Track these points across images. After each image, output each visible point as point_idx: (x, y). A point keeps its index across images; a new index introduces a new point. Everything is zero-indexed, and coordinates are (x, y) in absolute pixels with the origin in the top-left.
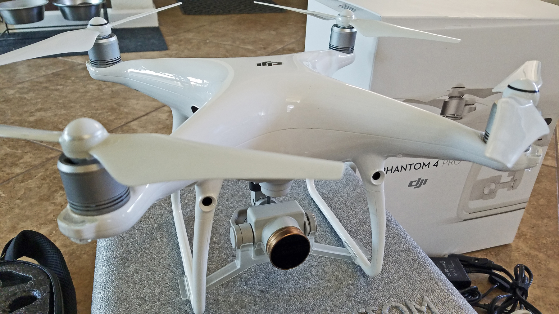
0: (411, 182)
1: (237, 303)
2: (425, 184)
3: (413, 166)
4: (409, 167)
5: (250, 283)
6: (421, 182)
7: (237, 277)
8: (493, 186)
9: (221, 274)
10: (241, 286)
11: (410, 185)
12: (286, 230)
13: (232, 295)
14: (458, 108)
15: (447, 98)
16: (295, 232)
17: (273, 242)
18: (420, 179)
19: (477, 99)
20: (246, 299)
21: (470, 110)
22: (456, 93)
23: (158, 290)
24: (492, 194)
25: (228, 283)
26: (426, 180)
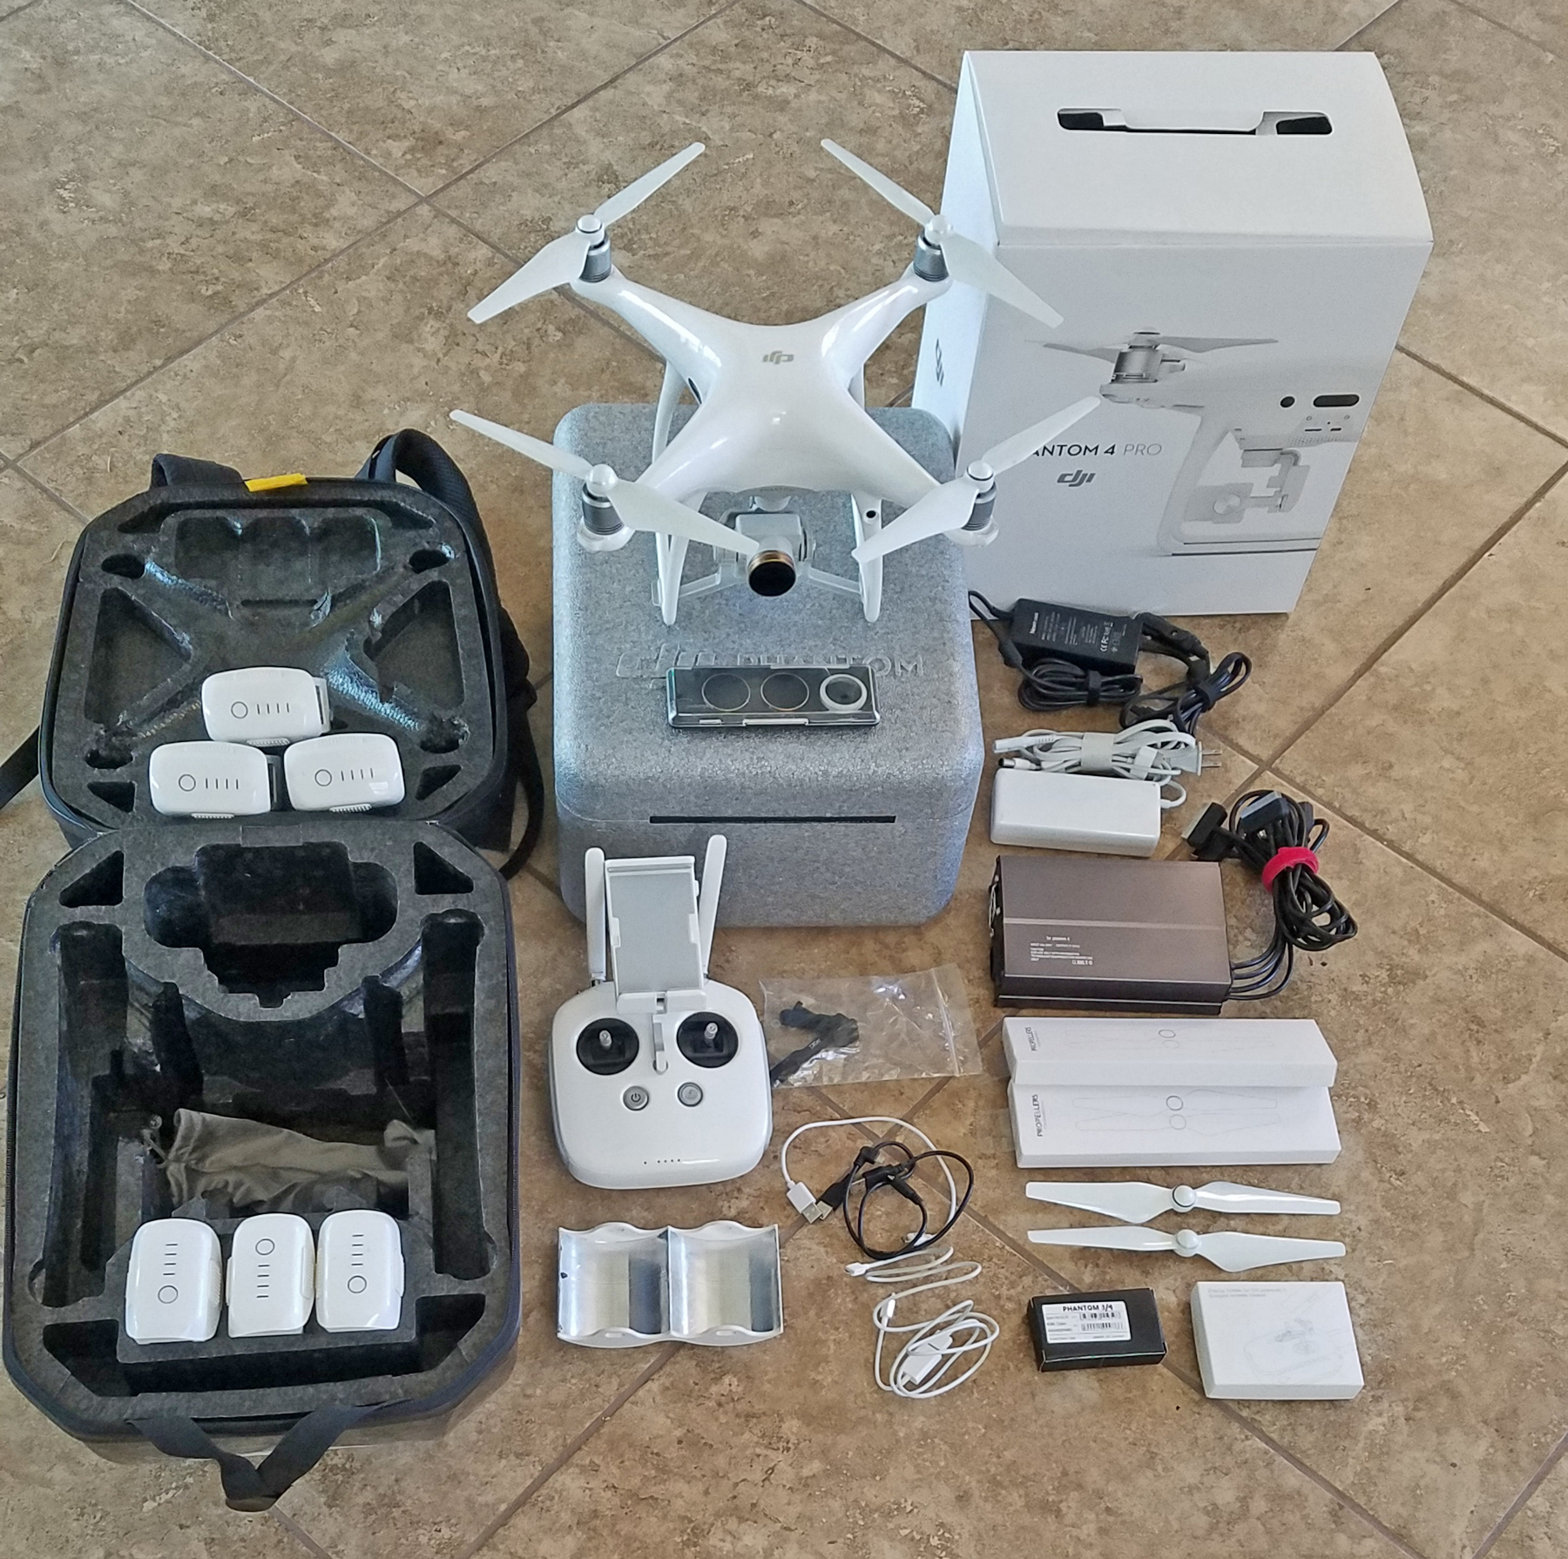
0: (1064, 476)
1: (711, 621)
2: (1089, 481)
3: (1065, 450)
4: (1057, 449)
5: (730, 603)
6: (1080, 479)
7: (718, 593)
8: (1235, 501)
9: (699, 586)
10: (719, 604)
11: (1061, 479)
12: (774, 554)
13: (707, 612)
14: (1148, 364)
15: (1125, 349)
16: (782, 560)
17: (756, 563)
18: (1079, 472)
19: (1185, 353)
20: (722, 620)
21: (1172, 370)
22: (1143, 340)
23: (628, 589)
24: (1233, 515)
25: (706, 597)
26: (1092, 475)
